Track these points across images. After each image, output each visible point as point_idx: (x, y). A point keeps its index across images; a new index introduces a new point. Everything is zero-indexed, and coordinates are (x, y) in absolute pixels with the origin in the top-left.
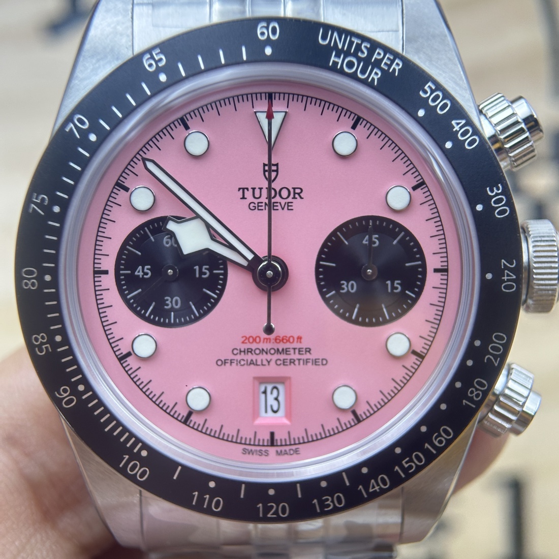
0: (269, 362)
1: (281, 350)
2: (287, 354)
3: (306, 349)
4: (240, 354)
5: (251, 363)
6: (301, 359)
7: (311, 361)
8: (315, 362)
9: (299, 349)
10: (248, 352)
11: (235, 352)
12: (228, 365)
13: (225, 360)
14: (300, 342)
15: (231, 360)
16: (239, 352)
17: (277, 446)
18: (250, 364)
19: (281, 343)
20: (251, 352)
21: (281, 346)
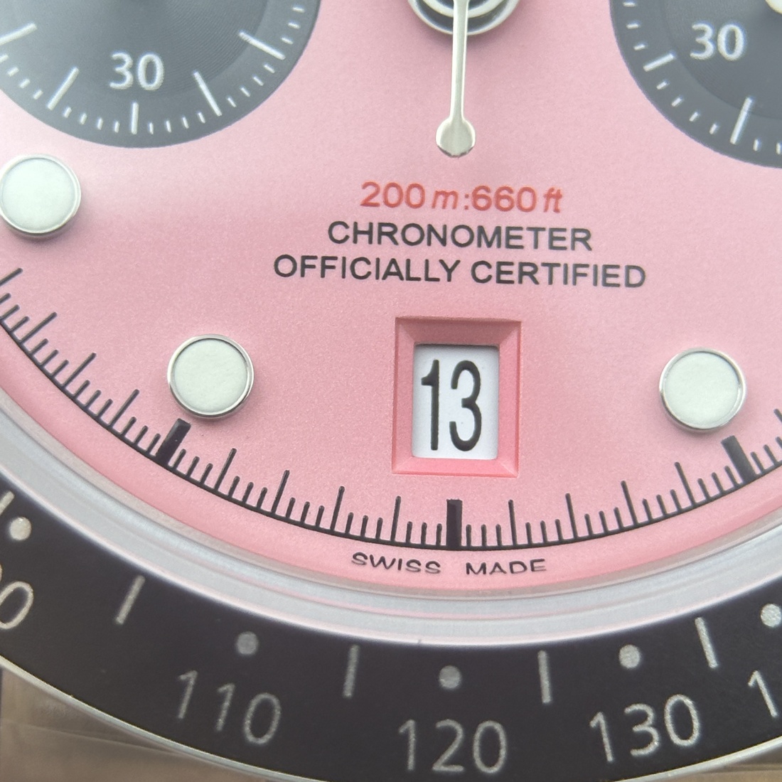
0: (449, 271)
1: (490, 232)
2: (509, 246)
3: (575, 231)
4: (355, 241)
5: (393, 270)
6: (558, 265)
7: (590, 271)
8: (605, 276)
9: (552, 230)
10: (381, 234)
11: (339, 233)
12: (312, 274)
13: (304, 258)
14: (557, 210)
15: (324, 259)
16: (350, 232)
17: (469, 548)
18: (388, 273)
19: (493, 208)
20: (390, 235)
21: (491, 220)
